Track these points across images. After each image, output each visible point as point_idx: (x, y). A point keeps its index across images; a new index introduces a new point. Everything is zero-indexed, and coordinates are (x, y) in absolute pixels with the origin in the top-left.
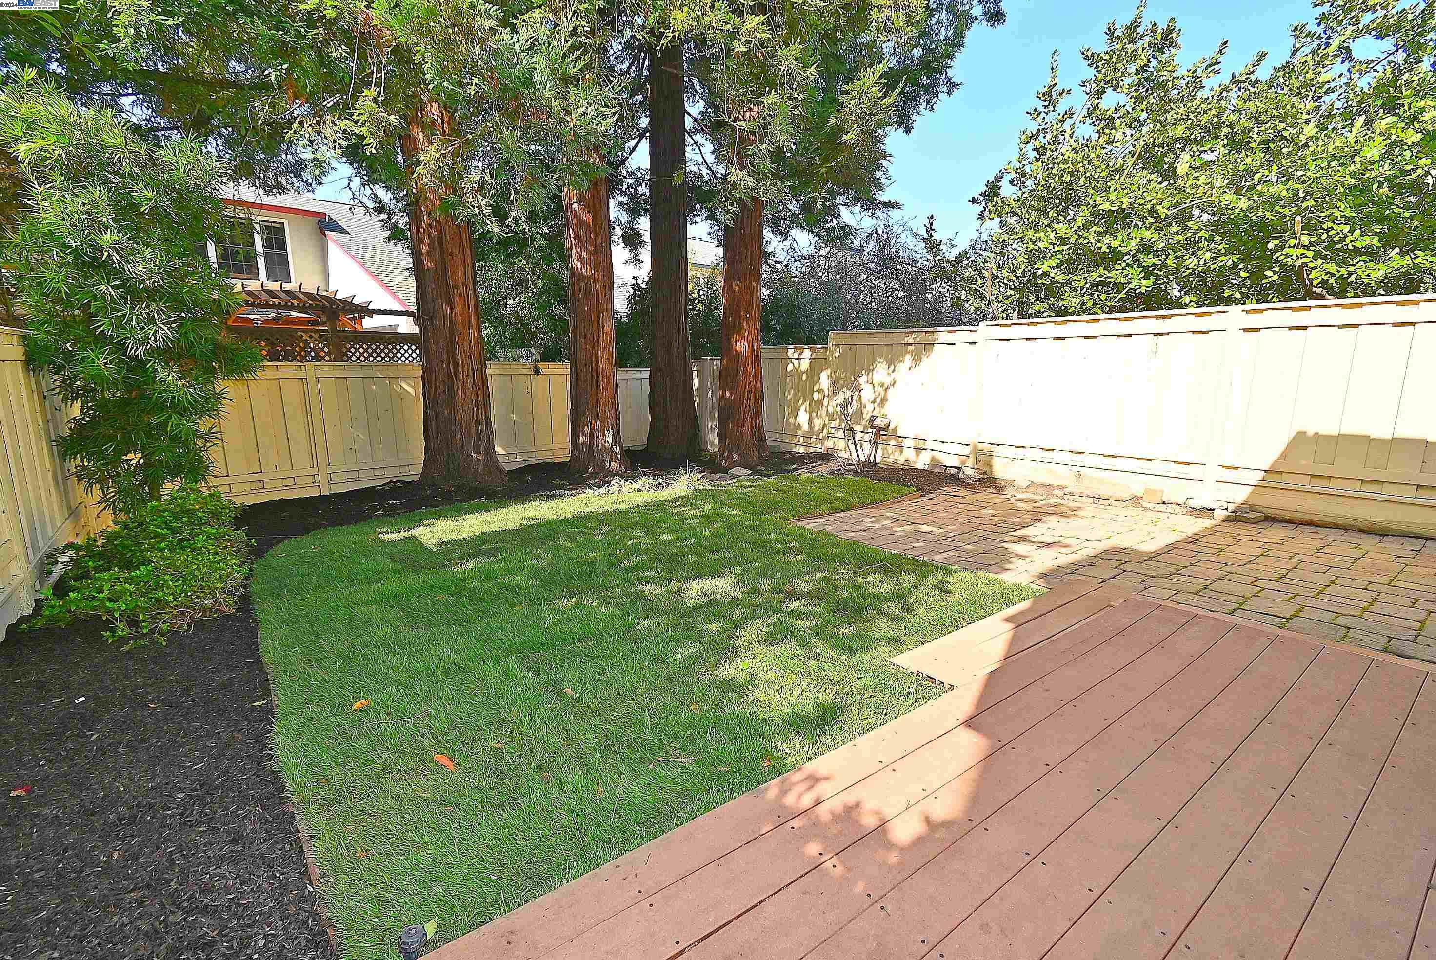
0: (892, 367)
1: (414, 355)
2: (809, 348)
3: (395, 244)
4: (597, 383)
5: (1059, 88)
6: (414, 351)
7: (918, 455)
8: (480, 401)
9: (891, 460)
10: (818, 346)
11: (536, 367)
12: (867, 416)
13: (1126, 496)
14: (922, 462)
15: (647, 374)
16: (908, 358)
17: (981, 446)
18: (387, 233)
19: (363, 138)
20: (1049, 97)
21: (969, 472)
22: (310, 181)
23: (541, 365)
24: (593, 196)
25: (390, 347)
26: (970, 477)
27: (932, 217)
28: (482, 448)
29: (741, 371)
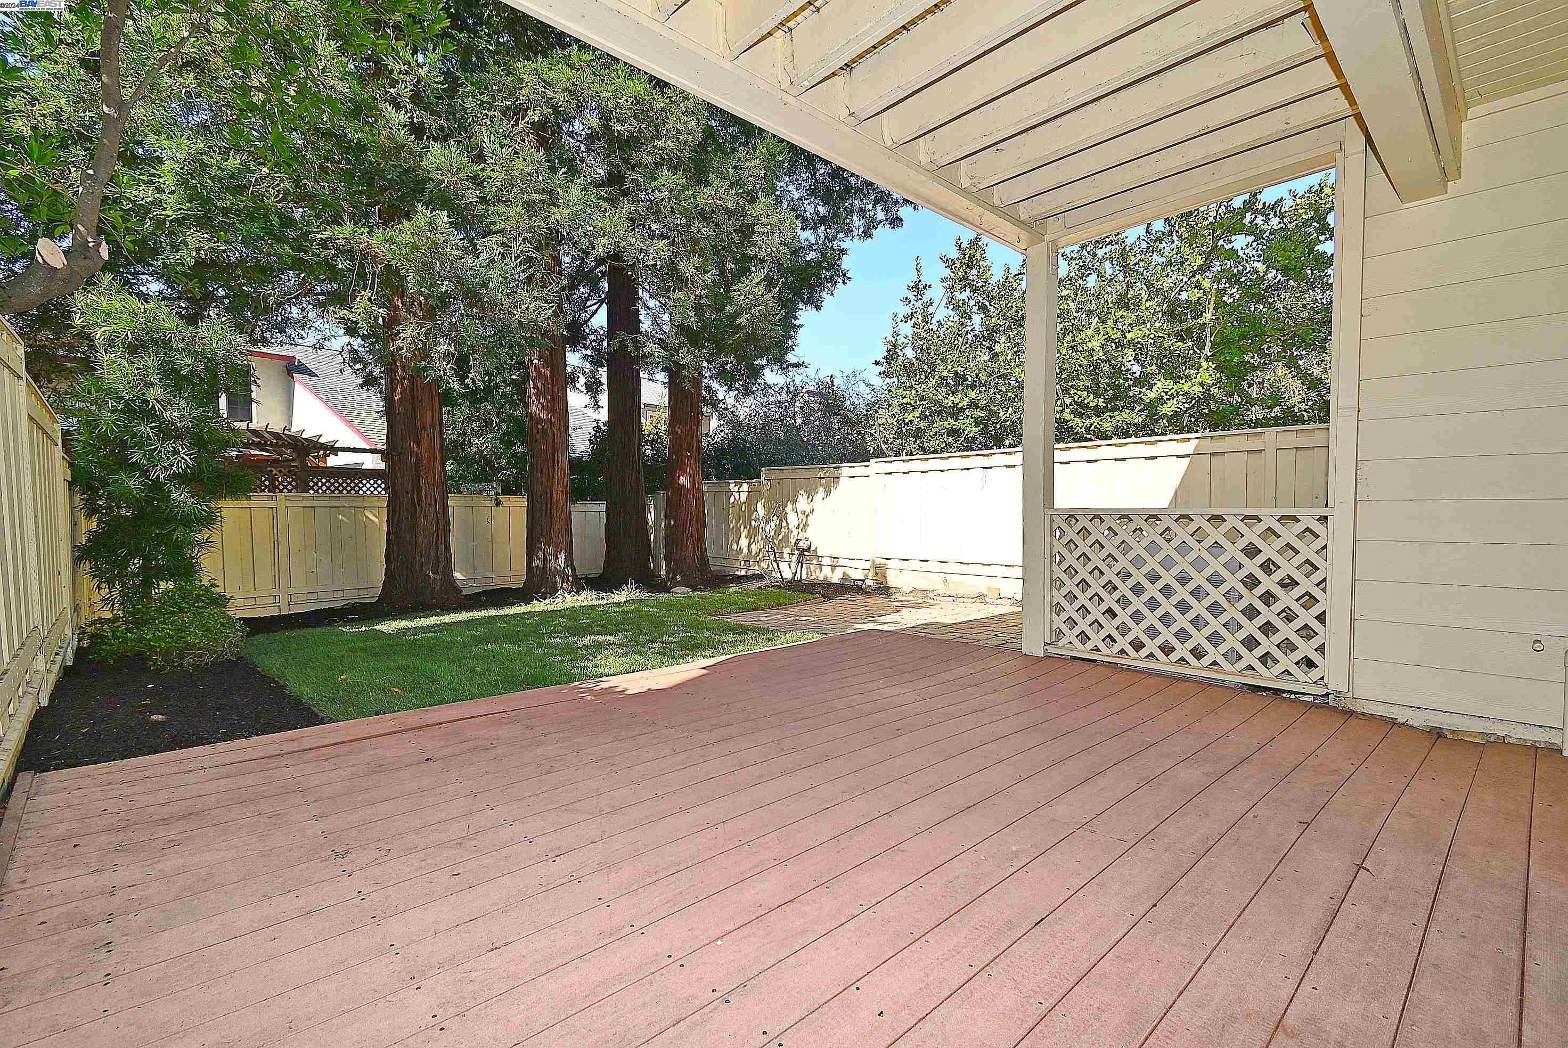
0: (811, 498)
1: (379, 489)
2: (748, 483)
3: (368, 390)
4: (551, 512)
5: (923, 283)
6: (379, 486)
7: (833, 571)
8: (441, 527)
9: (813, 577)
10: (755, 480)
11: (497, 499)
12: (793, 541)
13: (975, 593)
14: (836, 577)
15: (603, 507)
16: (821, 490)
17: (878, 561)
18: (360, 381)
19: (356, 323)
20: (918, 288)
21: (869, 582)
22: (293, 336)
23: (501, 498)
24: (552, 353)
25: (356, 481)
26: (870, 587)
27: (832, 376)
28: (440, 569)
29: (683, 502)
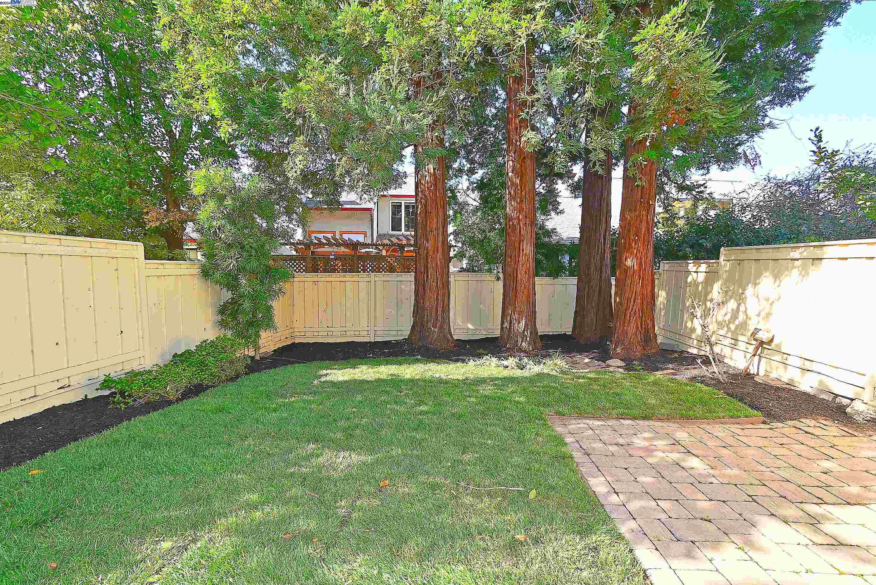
0: (778, 281)
2: (705, 263)
7: (803, 375)
9: (774, 377)
10: (711, 261)
11: (497, 276)
12: (752, 329)
14: (805, 383)
16: (795, 272)
21: (861, 406)
24: (521, 166)
26: (858, 412)
28: (438, 325)
29: (628, 282)
